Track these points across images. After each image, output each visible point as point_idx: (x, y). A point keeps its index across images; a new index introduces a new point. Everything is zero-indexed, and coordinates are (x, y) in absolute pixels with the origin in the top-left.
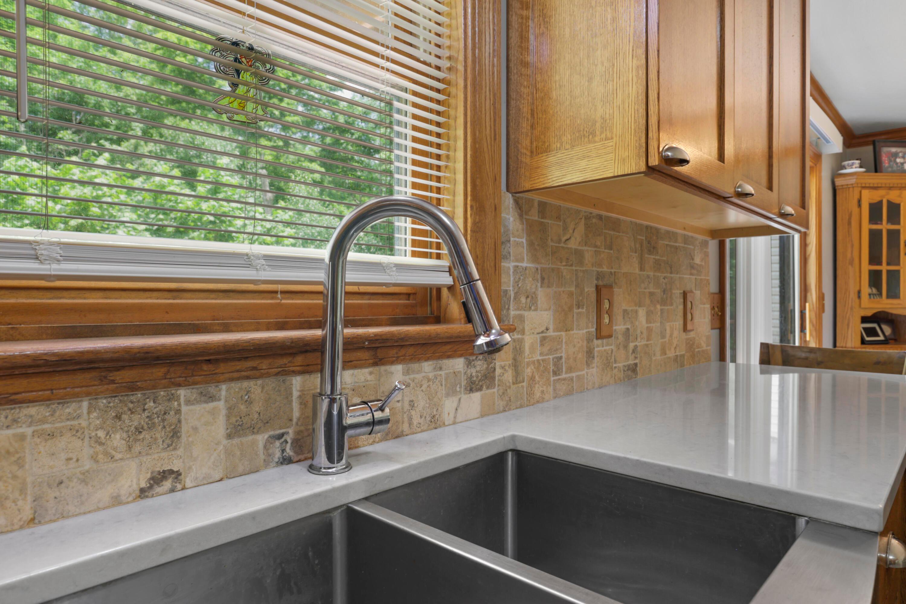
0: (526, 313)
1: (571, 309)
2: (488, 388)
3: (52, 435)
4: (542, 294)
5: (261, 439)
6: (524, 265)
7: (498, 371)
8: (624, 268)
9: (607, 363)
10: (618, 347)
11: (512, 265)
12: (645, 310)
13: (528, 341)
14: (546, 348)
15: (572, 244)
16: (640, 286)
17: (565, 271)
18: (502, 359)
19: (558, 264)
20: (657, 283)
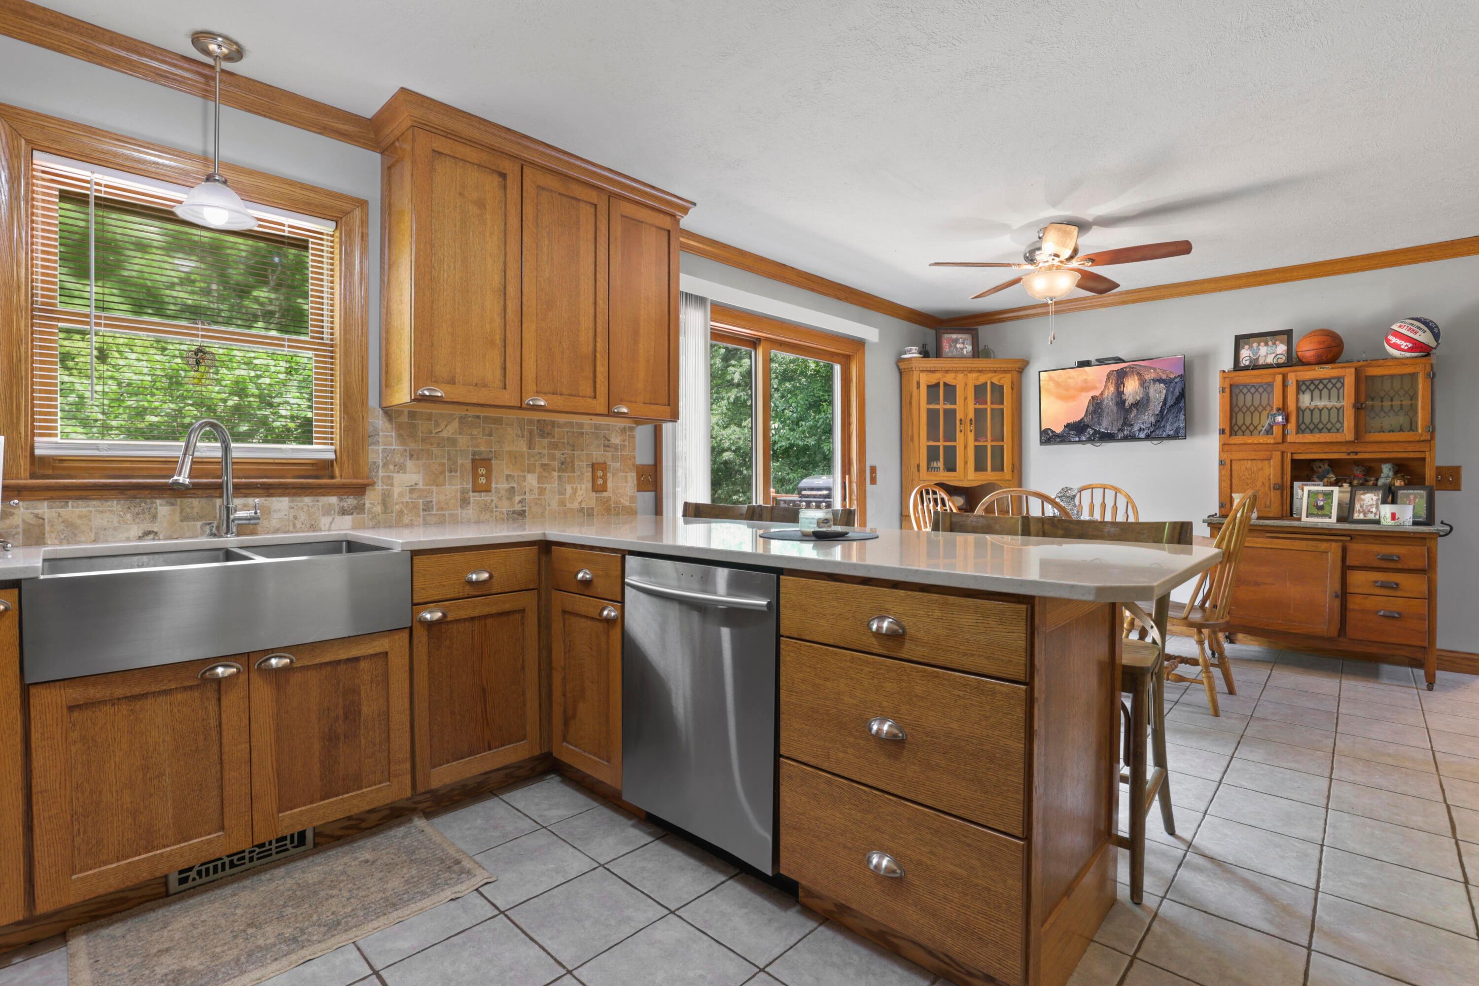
0: (395, 475)
1: (443, 472)
2: (358, 514)
3: (102, 512)
4: (409, 464)
5: (199, 524)
6: (393, 447)
7: (367, 506)
8: (507, 448)
9: (486, 508)
10: (500, 498)
11: (381, 448)
12: (536, 475)
13: (396, 491)
14: (415, 495)
15: (444, 434)
16: (528, 459)
17: (436, 450)
18: (371, 499)
19: (429, 446)
20: (553, 457)
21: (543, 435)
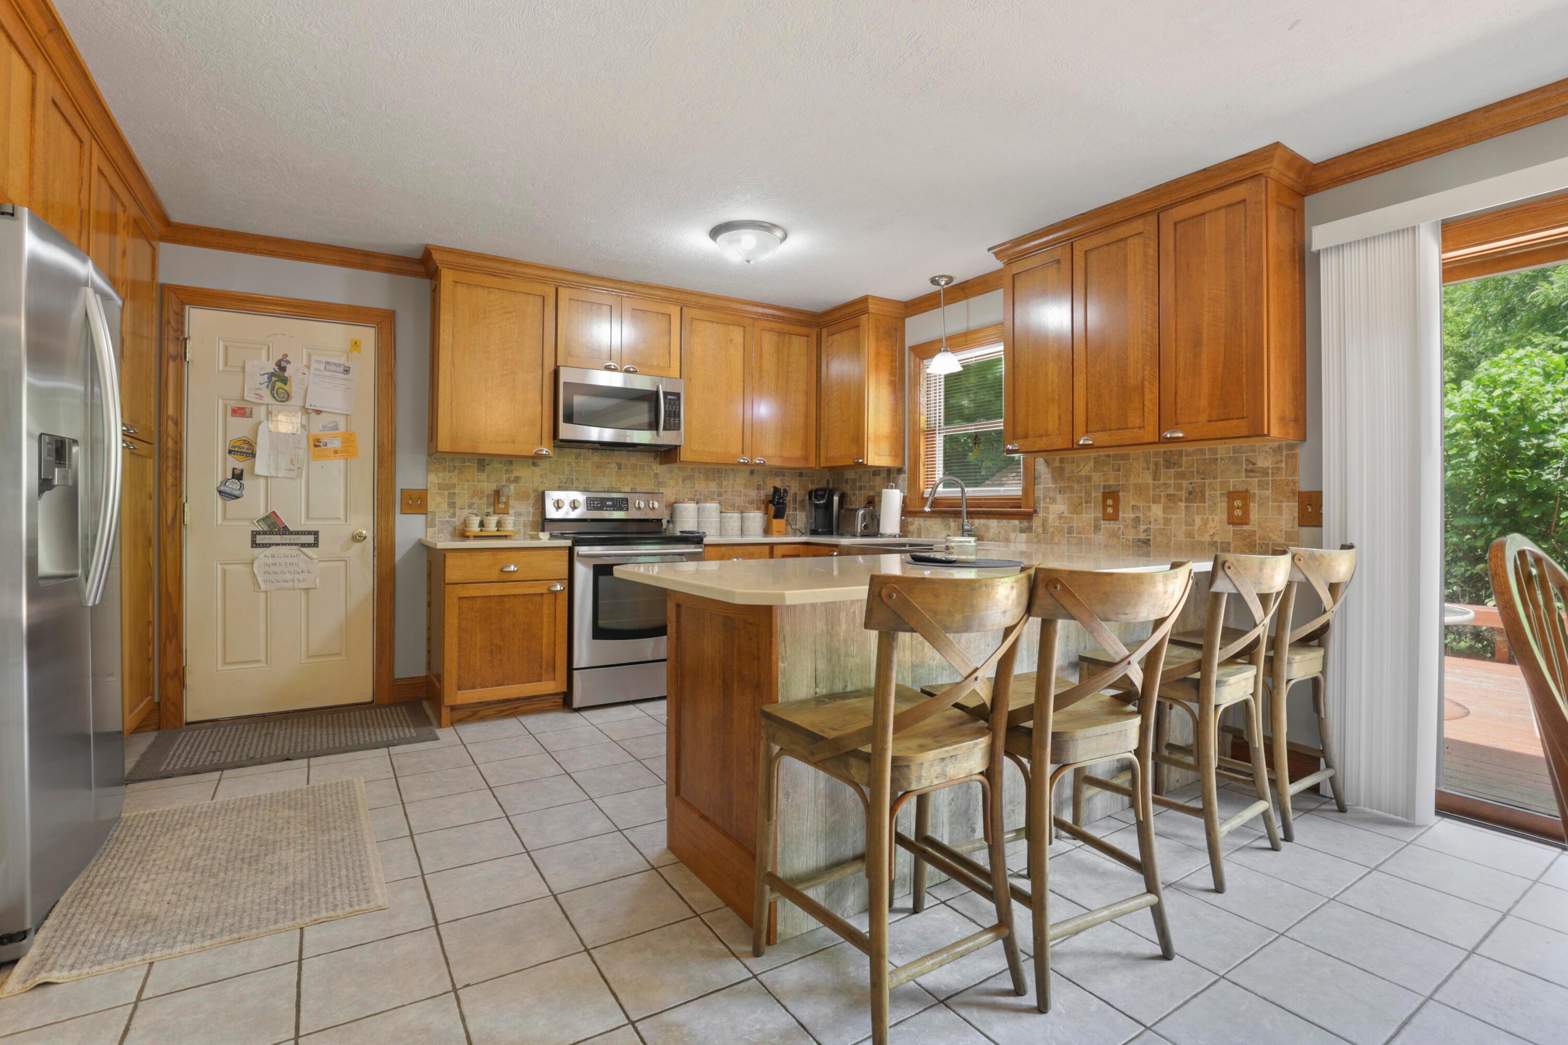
0: (1050, 506)
1: (1081, 504)
2: (1028, 534)
4: (1059, 497)
6: (1050, 486)
7: (1034, 527)
8: (1133, 481)
9: (1114, 534)
10: (1126, 527)
11: (1042, 487)
12: (1161, 506)
13: (1051, 517)
14: (1062, 521)
15: (1083, 473)
16: (1154, 490)
17: (1076, 486)
18: (1036, 522)
19: (1072, 484)
20: (1179, 487)
21: (1169, 464)
